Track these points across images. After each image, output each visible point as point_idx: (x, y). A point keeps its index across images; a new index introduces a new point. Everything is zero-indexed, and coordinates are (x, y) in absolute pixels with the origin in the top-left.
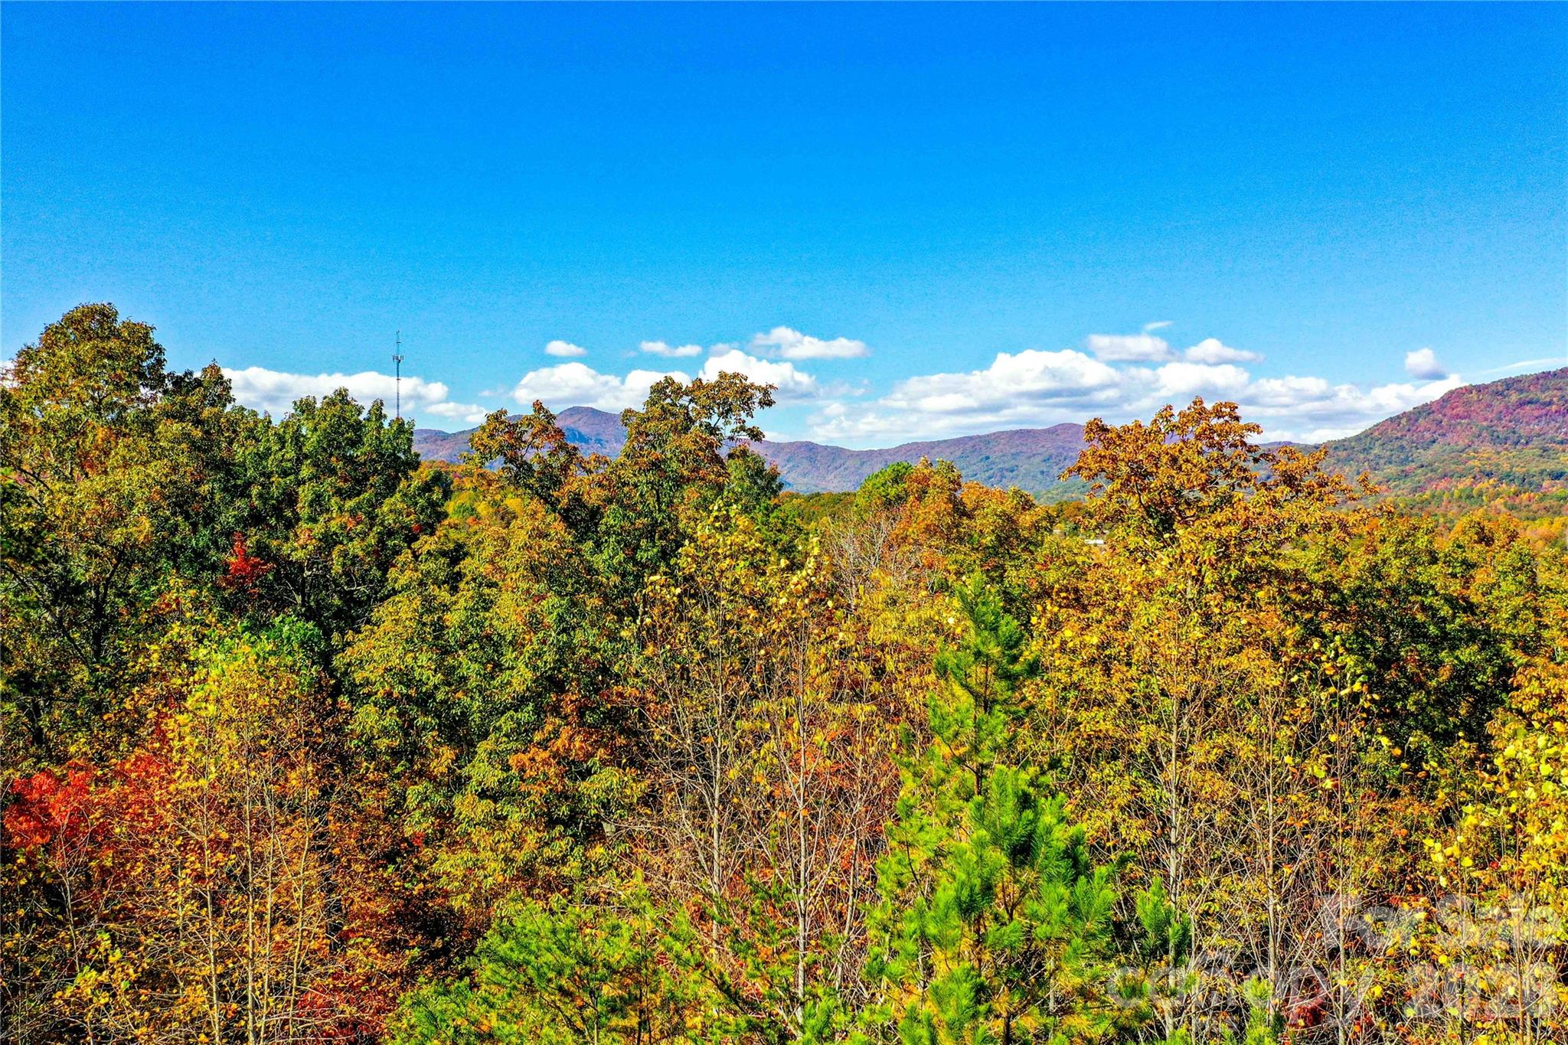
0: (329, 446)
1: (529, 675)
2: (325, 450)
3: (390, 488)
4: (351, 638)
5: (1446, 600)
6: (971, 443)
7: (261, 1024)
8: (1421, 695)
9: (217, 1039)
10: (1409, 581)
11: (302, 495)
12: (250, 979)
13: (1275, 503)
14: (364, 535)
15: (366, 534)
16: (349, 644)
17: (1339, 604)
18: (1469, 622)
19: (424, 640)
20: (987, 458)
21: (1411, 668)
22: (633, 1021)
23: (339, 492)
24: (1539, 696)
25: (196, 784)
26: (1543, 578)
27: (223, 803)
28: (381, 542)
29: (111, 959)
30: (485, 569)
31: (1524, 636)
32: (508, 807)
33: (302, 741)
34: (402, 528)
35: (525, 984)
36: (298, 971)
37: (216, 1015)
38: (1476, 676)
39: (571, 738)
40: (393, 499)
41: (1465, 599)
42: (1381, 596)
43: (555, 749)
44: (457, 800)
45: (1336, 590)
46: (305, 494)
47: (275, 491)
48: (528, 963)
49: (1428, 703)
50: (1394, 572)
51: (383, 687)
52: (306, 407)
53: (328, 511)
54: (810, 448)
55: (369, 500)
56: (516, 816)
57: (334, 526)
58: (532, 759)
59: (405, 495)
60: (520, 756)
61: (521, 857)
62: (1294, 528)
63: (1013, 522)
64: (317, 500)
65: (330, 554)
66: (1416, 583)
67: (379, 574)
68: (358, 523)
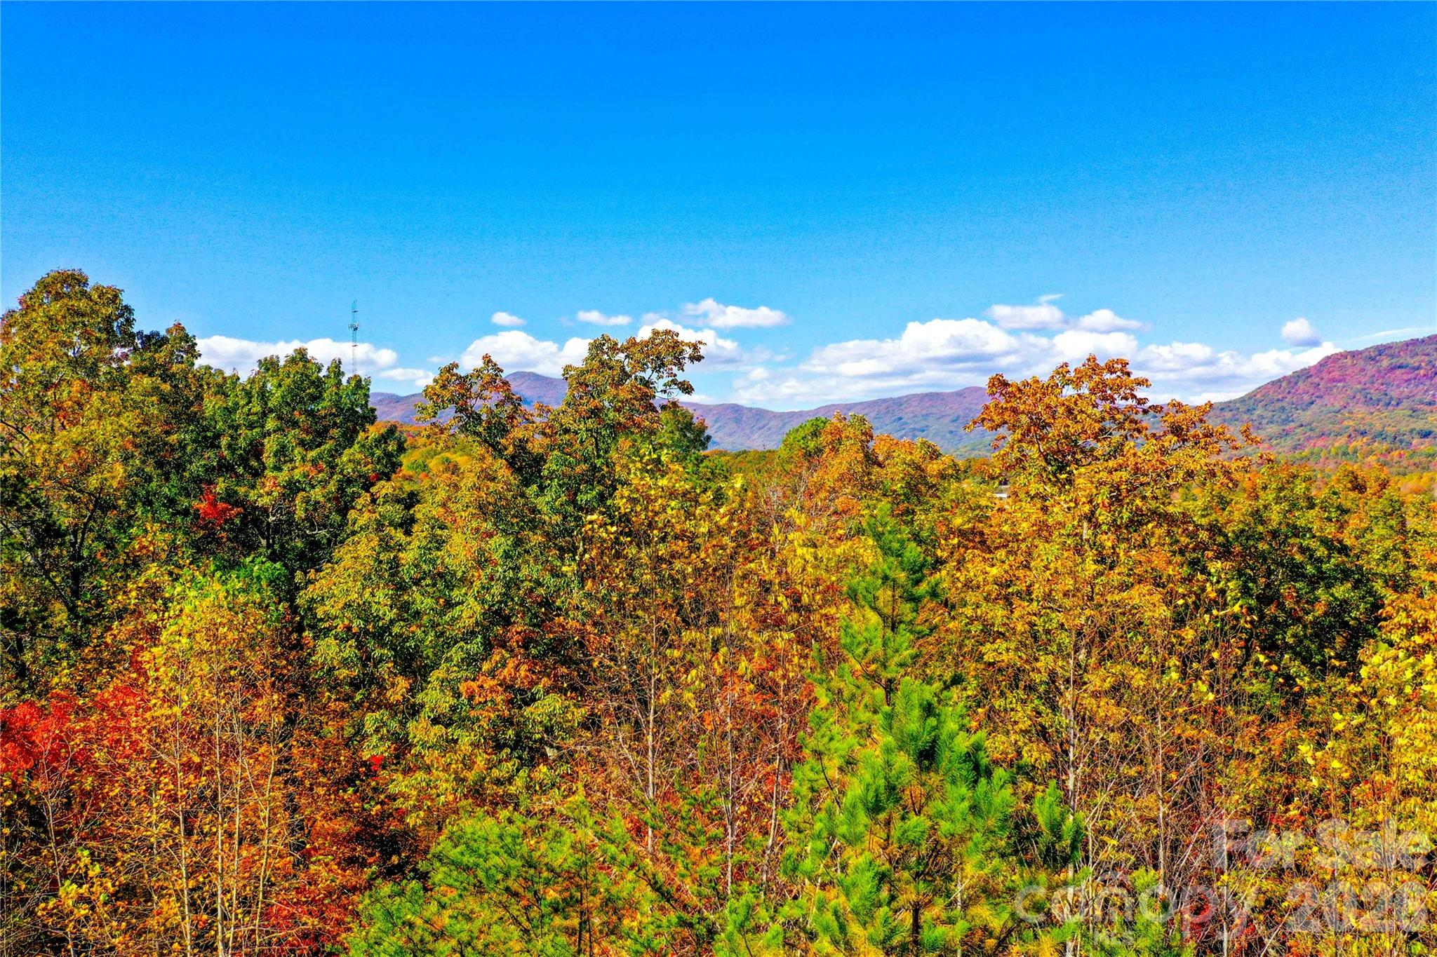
0: (292, 401)
1: (478, 608)
2: (288, 404)
3: (349, 439)
4: (313, 576)
5: (1322, 541)
6: (884, 405)
7: (229, 935)
8: (1298, 629)
9: (189, 948)
10: (1288, 525)
11: (267, 447)
12: (219, 892)
13: (1164, 451)
14: (324, 483)
15: (326, 482)
16: (310, 582)
17: (1224, 545)
18: (1343, 563)
19: (381, 577)
20: (900, 419)
21: (1289, 604)
22: (575, 922)
23: (302, 443)
24: (1406, 626)
25: (170, 712)
26: (1411, 524)
27: (194, 729)
28: (341, 489)
29: (91, 873)
30: (437, 512)
31: (1394, 576)
32: (458, 732)
33: (268, 672)
34: (360, 476)
35: (475, 886)
36: (264, 885)
37: (188, 927)
38: (1350, 612)
39: (517, 668)
40: (352, 450)
41: (1340, 542)
42: (1262, 538)
43: (502, 678)
44: (411, 725)
45: (1221, 533)
46: (270, 445)
47: (242, 443)
48: (477, 865)
49: (1305, 635)
50: (1275, 516)
51: (343, 622)
52: (269, 365)
53: (292, 461)
54: (736, 410)
55: (329, 451)
56: (465, 739)
57: (297, 474)
58: (481, 687)
59: (363, 446)
60: (470, 683)
61: (471, 776)
62: (1181, 474)
63: (923, 471)
64: (282, 451)
65: (293, 500)
66: (1295, 527)
67: (339, 518)
68: (319, 472)
